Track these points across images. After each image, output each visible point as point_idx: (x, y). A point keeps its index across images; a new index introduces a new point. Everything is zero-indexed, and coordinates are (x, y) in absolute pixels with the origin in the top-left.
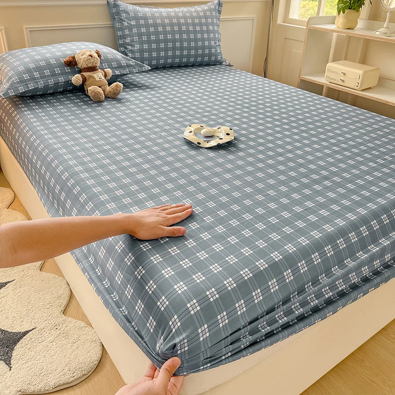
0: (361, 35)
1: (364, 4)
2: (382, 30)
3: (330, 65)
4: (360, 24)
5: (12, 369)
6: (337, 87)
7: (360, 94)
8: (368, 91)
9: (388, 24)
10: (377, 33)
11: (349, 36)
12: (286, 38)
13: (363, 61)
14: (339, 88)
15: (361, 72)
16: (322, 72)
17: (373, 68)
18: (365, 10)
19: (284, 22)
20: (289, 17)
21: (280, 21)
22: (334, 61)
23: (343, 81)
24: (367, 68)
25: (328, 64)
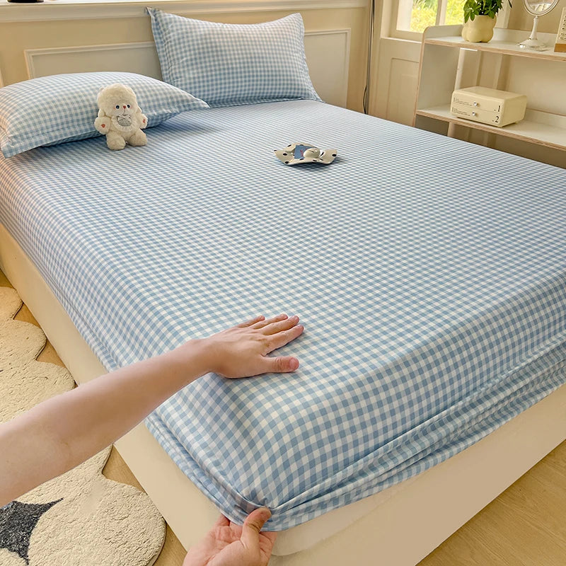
0: (499, 50)
1: (501, 7)
2: (527, 42)
3: (458, 93)
4: (497, 35)
5: (30, 562)
6: (467, 124)
7: (500, 131)
8: (511, 127)
9: (535, 34)
10: (521, 46)
11: (483, 52)
12: (393, 59)
13: (503, 86)
14: (470, 125)
15: (500, 102)
16: (447, 104)
17: (517, 95)
18: (502, 15)
19: (390, 36)
20: (397, 29)
21: (383, 34)
22: (462, 87)
23: (476, 115)
24: (509, 96)
25: (454, 92)
